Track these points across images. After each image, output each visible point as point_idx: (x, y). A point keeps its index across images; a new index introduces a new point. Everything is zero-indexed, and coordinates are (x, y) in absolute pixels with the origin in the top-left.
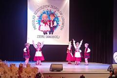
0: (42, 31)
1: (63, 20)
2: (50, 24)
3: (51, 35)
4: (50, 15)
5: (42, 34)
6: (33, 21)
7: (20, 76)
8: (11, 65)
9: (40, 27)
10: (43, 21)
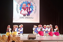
1: (36, 7)
4: (27, 4)
6: (17, 8)
8: (3, 36)
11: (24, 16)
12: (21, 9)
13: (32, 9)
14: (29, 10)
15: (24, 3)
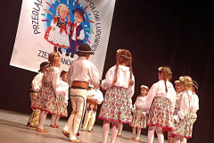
0: (51, 42)
3: (69, 58)
4: (74, 11)
6: (36, 12)
9: (48, 31)
10: (57, 20)
11: (55, 51)
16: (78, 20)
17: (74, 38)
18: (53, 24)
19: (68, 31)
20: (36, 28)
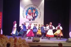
2: (33, 15)
4: (33, 10)
5: (28, 20)
7: (15, 44)
11: (29, 20)
12: (26, 14)
13: (37, 15)
14: (34, 15)
15: (30, 8)
16: (34, 12)
17: (34, 16)
18: (28, 15)
19: (32, 15)
20: (24, 17)
